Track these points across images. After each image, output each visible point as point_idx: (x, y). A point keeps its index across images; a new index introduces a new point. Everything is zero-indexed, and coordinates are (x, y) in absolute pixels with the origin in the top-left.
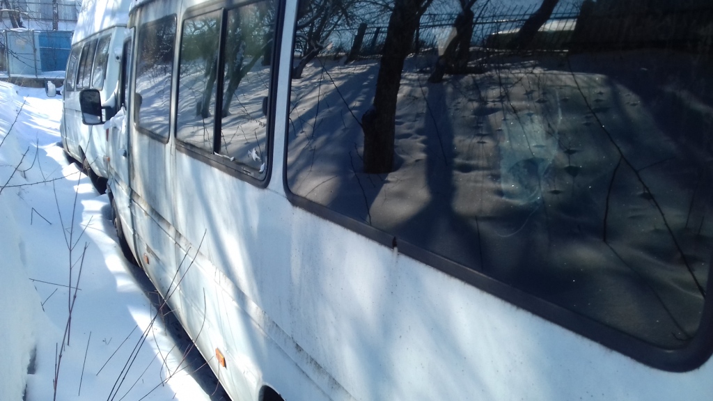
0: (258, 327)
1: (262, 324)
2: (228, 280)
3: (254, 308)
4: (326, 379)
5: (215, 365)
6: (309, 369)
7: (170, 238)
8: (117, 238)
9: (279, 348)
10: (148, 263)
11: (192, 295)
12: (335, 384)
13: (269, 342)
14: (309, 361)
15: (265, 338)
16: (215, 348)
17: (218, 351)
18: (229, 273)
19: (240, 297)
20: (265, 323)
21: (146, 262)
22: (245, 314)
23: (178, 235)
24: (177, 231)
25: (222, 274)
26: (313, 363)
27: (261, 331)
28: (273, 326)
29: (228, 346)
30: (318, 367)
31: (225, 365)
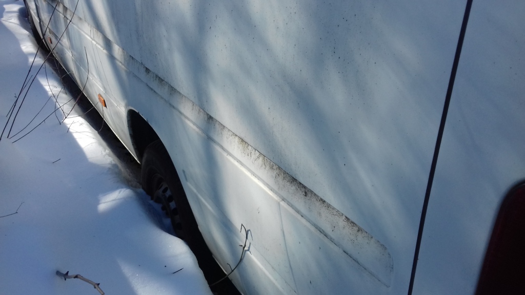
0: (120, 64)
1: (123, 62)
2: (99, 34)
3: (117, 50)
4: (166, 87)
5: (100, 107)
6: (154, 85)
7: (61, 14)
8: (31, 31)
9: (135, 76)
10: (51, 43)
11: (81, 61)
12: (173, 90)
13: (129, 73)
14: (155, 78)
15: (126, 71)
16: (98, 94)
17: (100, 95)
18: (98, 26)
19: (108, 44)
20: (125, 59)
21: (50, 42)
22: (112, 58)
23: (65, 9)
24: (64, 6)
25: (95, 30)
26: (157, 79)
27: (123, 67)
28: (130, 58)
29: (105, 88)
30: (161, 80)
31: (106, 106)
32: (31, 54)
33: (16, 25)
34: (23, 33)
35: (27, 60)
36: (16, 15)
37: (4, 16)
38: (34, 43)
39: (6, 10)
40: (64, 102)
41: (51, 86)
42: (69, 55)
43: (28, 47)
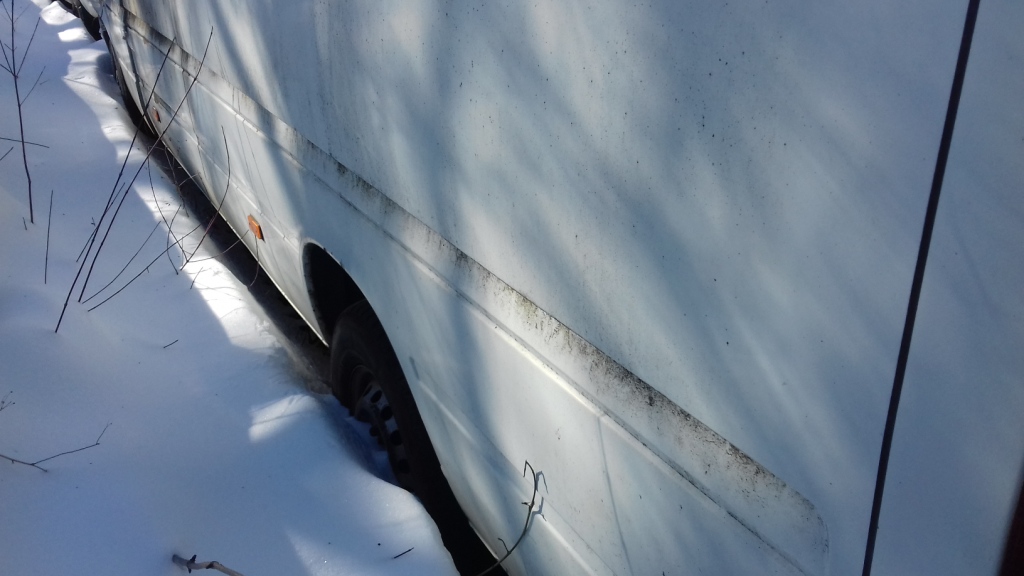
0: (290, 158)
1: (294, 153)
2: (250, 101)
3: (284, 131)
4: (378, 201)
5: (251, 240)
6: (355, 196)
7: (177, 67)
8: (121, 98)
9: (319, 180)
10: (159, 120)
11: (214, 152)
12: (390, 205)
13: (306, 175)
14: (355, 184)
15: (300, 171)
16: (248, 214)
17: (251, 218)
18: (247, 87)
19: (266, 121)
20: (299, 149)
21: (156, 119)
22: (273, 146)
23: (185, 56)
24: (183, 51)
25: (241, 93)
26: (361, 184)
27: (295, 162)
28: (309, 147)
29: (260, 205)
30: (367, 187)
31: (262, 238)
32: (122, 142)
33: (93, 89)
34: (105, 103)
35: (114, 153)
36: (92, 68)
37: (70, 72)
38: (126, 122)
39: (74, 60)
40: (185, 231)
41: (160, 203)
42: (192, 143)
43: (116, 128)
